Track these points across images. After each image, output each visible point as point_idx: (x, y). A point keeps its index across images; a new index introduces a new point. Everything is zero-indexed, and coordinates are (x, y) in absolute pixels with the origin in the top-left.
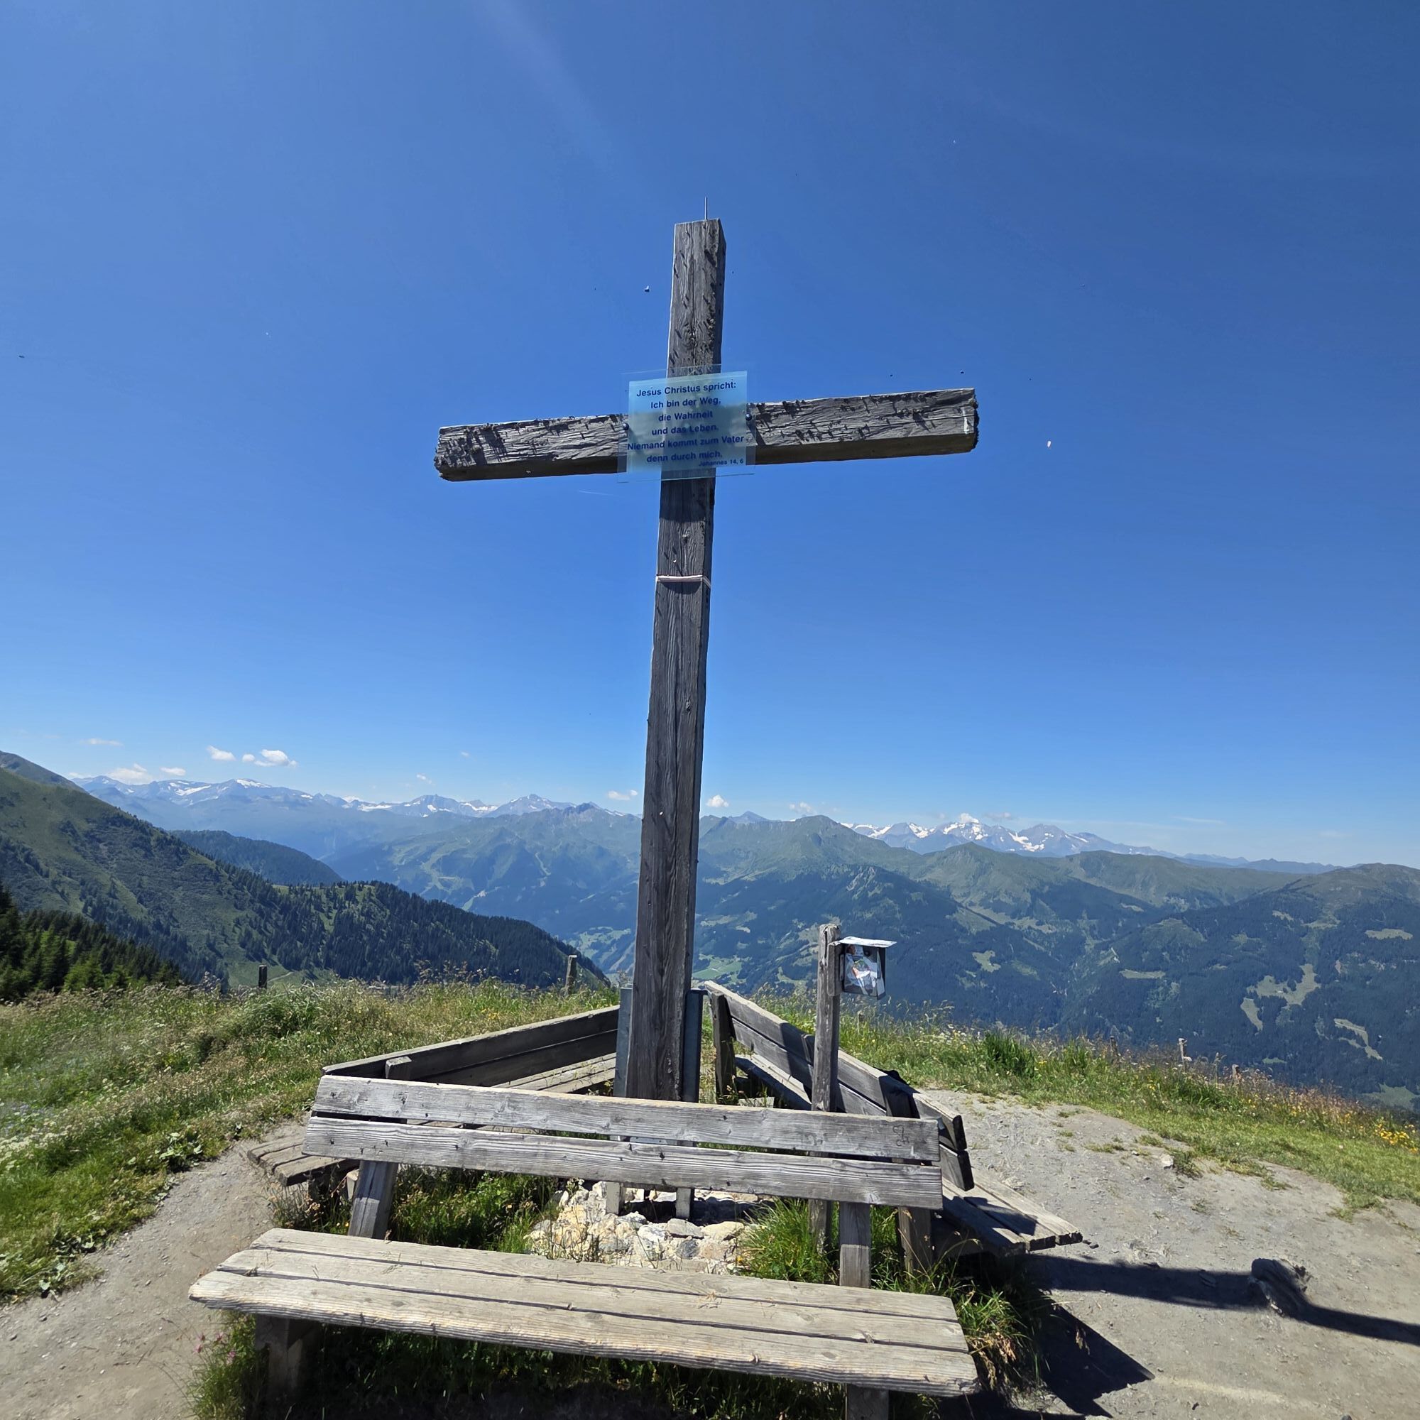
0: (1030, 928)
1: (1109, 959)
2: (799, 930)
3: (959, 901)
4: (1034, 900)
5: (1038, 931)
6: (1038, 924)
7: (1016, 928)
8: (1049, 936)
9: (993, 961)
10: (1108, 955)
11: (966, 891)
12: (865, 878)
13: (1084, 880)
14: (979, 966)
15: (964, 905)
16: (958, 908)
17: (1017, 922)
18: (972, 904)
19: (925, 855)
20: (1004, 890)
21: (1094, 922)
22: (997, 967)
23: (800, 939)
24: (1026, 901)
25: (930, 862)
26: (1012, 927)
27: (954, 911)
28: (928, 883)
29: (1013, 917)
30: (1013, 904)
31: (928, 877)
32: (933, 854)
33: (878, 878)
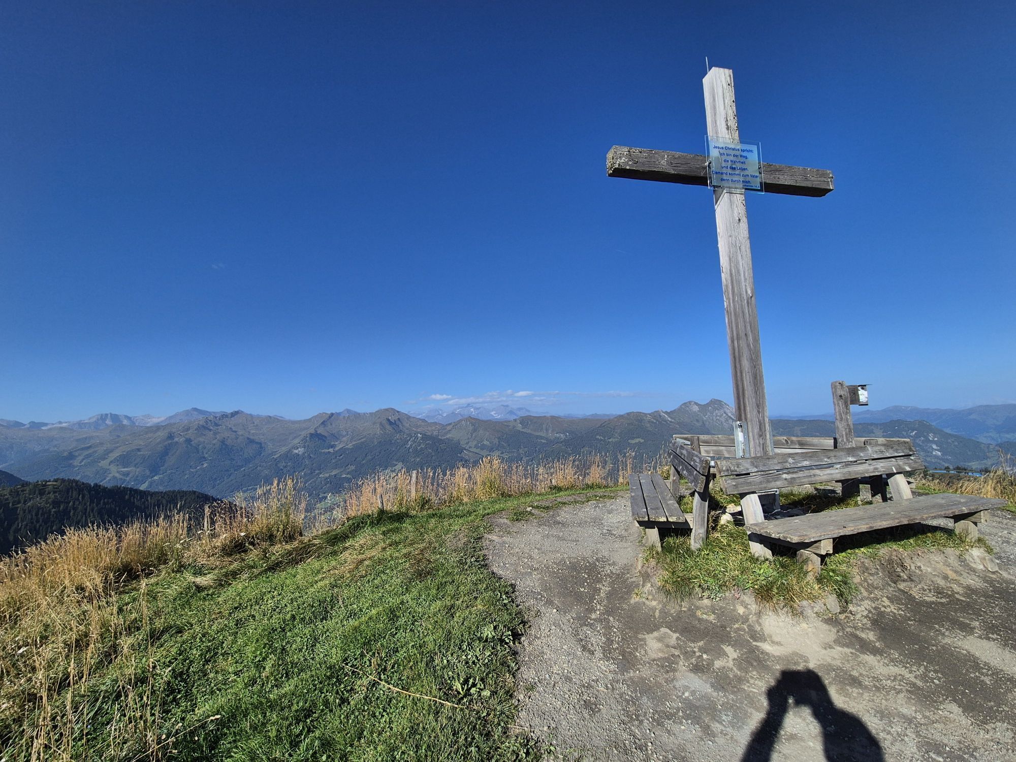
3: (464, 446)
12: (416, 440)
13: (521, 430)
18: (470, 447)
19: (446, 425)
20: (485, 439)
25: (449, 428)
28: (448, 439)
31: (448, 436)
33: (422, 438)
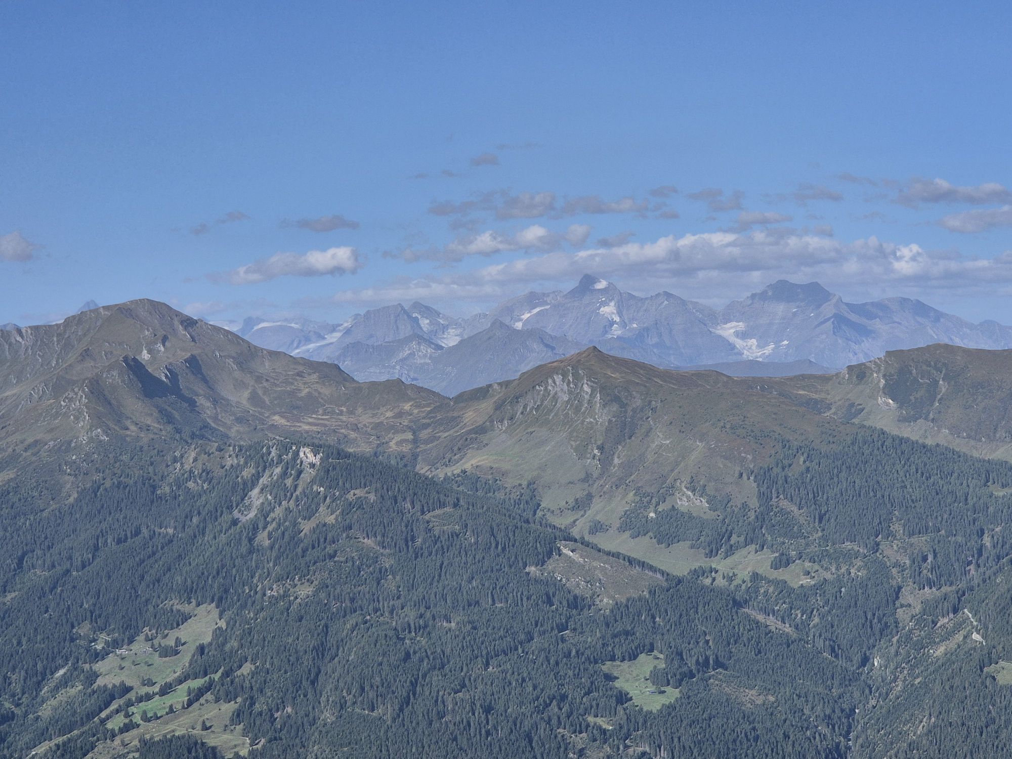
0: (755, 577)
1: (959, 637)
2: (98, 656)
3: (561, 522)
4: (765, 498)
5: (776, 583)
6: (776, 565)
7: (720, 582)
8: (804, 594)
9: (660, 680)
10: (958, 627)
11: (579, 492)
12: (289, 482)
13: (894, 430)
14: (622, 698)
15: (575, 532)
16: (561, 545)
17: (721, 565)
18: (597, 528)
19: (460, 398)
20: (686, 479)
21: (921, 542)
22: (672, 694)
23: (100, 682)
24: (745, 505)
26: (707, 581)
27: (551, 551)
28: (471, 480)
29: (711, 554)
30: (710, 515)
31: (473, 461)
32: (482, 393)
